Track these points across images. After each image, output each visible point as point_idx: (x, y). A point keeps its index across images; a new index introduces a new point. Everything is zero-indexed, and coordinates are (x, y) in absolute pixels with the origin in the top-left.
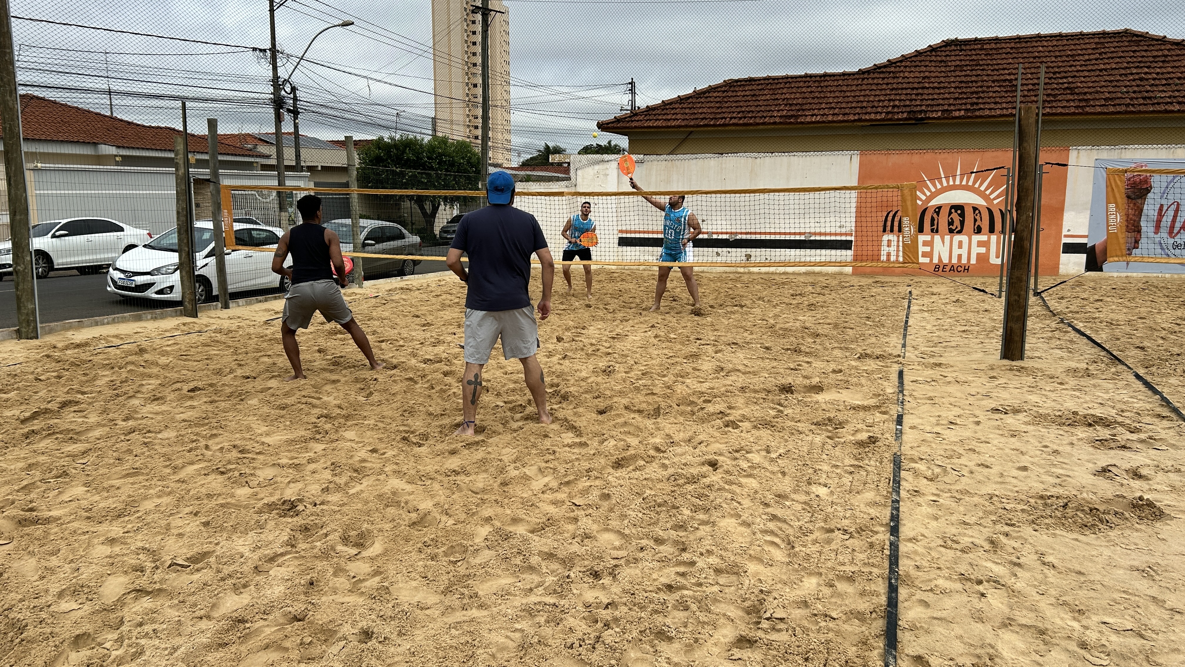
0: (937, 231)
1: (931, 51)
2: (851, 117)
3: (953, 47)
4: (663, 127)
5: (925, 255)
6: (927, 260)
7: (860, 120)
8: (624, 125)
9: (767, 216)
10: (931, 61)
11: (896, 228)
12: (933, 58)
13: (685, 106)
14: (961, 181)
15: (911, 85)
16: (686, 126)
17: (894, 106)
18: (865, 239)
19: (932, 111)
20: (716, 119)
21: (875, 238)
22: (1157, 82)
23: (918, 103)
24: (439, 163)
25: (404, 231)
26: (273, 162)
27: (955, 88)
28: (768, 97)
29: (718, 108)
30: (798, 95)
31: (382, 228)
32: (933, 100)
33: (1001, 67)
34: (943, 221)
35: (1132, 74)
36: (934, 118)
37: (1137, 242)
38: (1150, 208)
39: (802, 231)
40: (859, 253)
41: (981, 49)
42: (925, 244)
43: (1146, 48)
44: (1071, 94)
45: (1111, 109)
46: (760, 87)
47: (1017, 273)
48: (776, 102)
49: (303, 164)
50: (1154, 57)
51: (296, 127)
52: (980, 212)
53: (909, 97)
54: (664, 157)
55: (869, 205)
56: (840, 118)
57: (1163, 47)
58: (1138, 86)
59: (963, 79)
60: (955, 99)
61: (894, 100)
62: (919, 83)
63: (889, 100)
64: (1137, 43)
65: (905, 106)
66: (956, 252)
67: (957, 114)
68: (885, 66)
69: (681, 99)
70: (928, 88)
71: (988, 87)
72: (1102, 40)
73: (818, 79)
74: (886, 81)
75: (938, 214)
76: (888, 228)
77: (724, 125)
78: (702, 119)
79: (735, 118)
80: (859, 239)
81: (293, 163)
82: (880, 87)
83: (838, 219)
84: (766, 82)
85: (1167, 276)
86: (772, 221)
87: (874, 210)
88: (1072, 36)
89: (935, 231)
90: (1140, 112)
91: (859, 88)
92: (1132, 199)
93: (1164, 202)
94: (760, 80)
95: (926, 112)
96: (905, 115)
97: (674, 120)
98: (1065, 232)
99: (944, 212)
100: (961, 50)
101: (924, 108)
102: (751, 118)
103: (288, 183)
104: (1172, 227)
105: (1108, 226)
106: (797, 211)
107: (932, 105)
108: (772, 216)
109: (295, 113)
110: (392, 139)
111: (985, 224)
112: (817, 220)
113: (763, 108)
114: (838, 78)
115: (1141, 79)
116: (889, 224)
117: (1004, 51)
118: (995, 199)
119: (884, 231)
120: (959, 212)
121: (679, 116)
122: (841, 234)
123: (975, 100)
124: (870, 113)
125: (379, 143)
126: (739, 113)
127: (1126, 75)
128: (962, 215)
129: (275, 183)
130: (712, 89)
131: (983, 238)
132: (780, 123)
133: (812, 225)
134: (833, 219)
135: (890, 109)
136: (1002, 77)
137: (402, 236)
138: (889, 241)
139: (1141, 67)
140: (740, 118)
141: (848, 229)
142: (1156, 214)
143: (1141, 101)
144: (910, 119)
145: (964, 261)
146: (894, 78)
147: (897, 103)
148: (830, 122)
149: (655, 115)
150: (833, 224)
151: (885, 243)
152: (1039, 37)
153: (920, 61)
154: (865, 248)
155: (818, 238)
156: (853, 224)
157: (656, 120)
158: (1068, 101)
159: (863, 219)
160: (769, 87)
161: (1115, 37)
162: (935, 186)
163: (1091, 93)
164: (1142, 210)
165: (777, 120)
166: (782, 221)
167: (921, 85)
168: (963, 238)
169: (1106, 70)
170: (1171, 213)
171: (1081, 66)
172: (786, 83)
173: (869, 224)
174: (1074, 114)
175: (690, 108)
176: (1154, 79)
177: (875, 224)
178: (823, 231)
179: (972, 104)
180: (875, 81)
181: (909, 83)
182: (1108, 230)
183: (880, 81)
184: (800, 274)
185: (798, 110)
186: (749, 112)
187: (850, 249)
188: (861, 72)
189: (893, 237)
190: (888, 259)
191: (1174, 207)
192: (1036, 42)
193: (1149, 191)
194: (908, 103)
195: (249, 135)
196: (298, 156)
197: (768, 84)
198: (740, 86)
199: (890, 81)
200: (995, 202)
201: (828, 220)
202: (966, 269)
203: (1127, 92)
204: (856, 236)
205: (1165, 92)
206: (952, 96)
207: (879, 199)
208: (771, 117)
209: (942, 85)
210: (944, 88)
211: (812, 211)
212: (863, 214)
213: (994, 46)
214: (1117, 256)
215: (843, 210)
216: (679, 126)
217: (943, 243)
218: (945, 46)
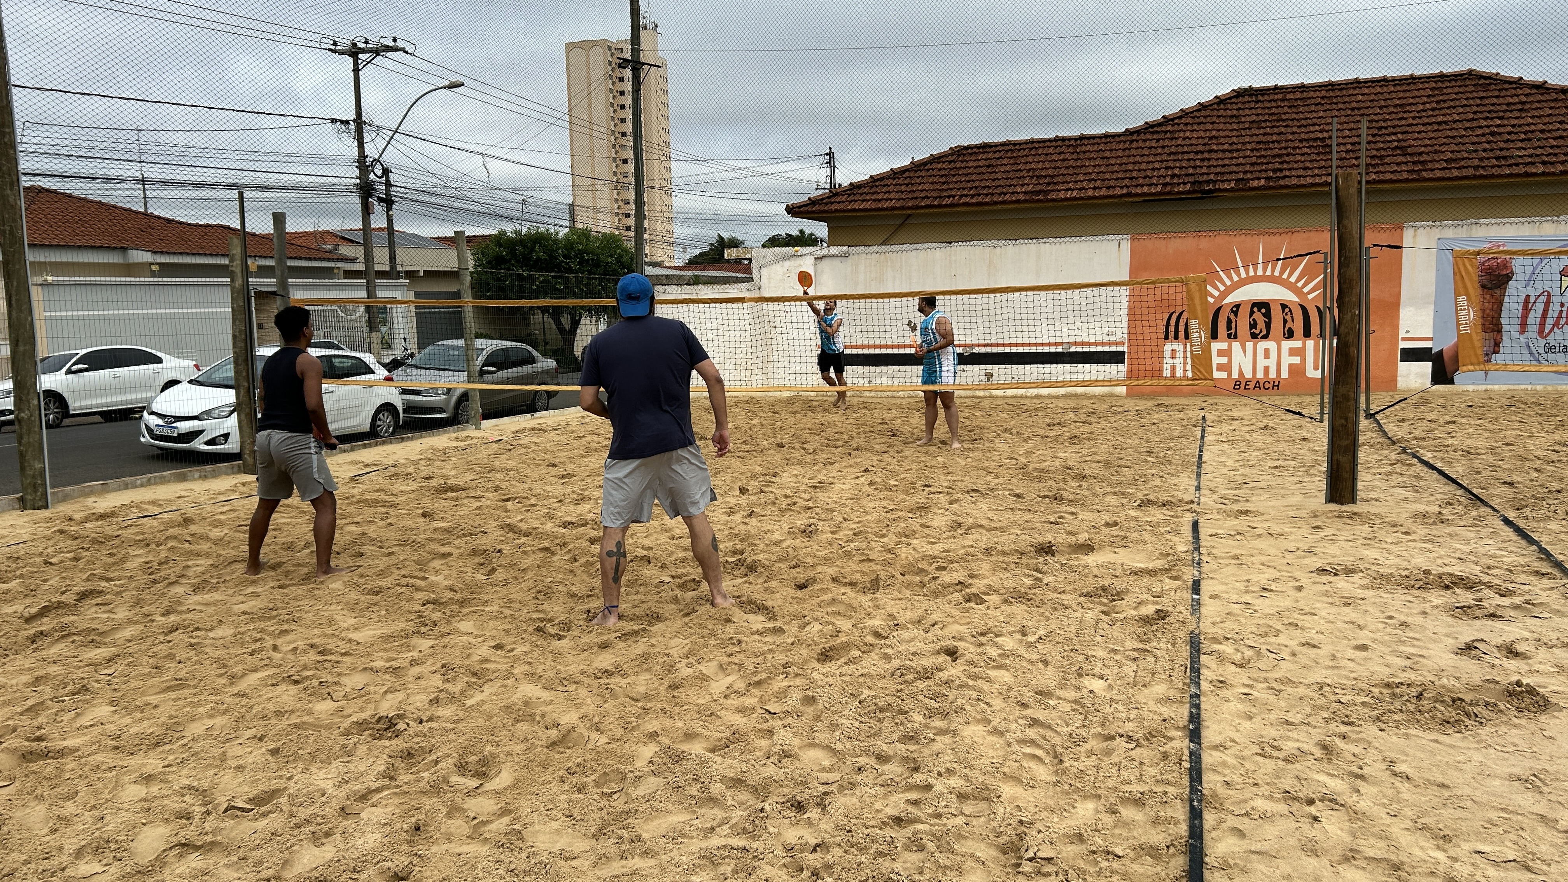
0: (1236, 337)
1: (1218, 104)
2: (1118, 191)
3: (1247, 98)
4: (871, 210)
5: (1221, 368)
6: (1223, 375)
7: (1129, 195)
8: (822, 208)
9: (1012, 322)
10: (1219, 117)
11: (1181, 334)
12: (1222, 112)
13: (900, 181)
14: (1265, 270)
15: (1194, 148)
16: (902, 208)
17: (1173, 176)
18: (1141, 349)
19: (1223, 181)
20: (940, 197)
21: (1154, 348)
22: (1515, 137)
23: (1204, 170)
24: (579, 264)
25: (535, 353)
26: (360, 267)
27: (1252, 150)
28: (1008, 168)
29: (944, 183)
30: (1047, 165)
31: (505, 350)
32: (1223, 166)
33: (1309, 121)
34: (1243, 324)
35: (1481, 127)
36: (1226, 190)
37: (1497, 344)
38: (1512, 301)
39: (1059, 340)
40: (1134, 368)
41: (1283, 100)
42: (1221, 353)
43: (1496, 93)
44: (1404, 155)
45: (1456, 173)
46: (997, 155)
47: (1342, 390)
48: (1018, 174)
49: (399, 268)
50: (1508, 104)
51: (390, 220)
52: (1290, 311)
53: (1192, 163)
54: (875, 248)
55: (1145, 305)
56: (1103, 192)
57: (1520, 92)
58: (1488, 142)
59: (1263, 139)
60: (1253, 164)
61: (1173, 168)
62: (1204, 145)
63: (1167, 168)
64: (1485, 88)
65: (1187, 175)
66: (1261, 363)
67: (1255, 184)
68: (1159, 124)
69: (895, 174)
70: (1216, 151)
71: (1294, 148)
72: (1440, 84)
73: (1072, 142)
74: (1161, 143)
75: (1236, 316)
76: (1172, 335)
77: (952, 205)
78: (923, 198)
79: (966, 196)
80: (1134, 349)
81: (388, 269)
82: (1153, 151)
83: (1105, 324)
84: (1007, 148)
85: (1539, 388)
86: (1018, 328)
87: (1152, 311)
88: (1400, 80)
89: (1232, 336)
90: (1493, 176)
91: (1127, 152)
92: (1489, 289)
93: (1530, 292)
94: (996, 146)
95: (1215, 182)
96: (1188, 187)
97: (887, 200)
98: (1402, 334)
99: (1244, 312)
100: (1257, 102)
101: (1212, 177)
102: (987, 195)
103: (380, 294)
104: (1543, 324)
105: (1458, 325)
106: (1051, 315)
107: (1223, 174)
108: (1018, 323)
109: (388, 202)
110: (517, 232)
111: (1298, 326)
112: (1078, 325)
113: (1001, 183)
114: (1098, 140)
115: (1493, 134)
116: (1172, 328)
117: (1313, 101)
118: (1309, 292)
119: (1166, 338)
120: (1263, 311)
121: (892, 196)
122: (1110, 344)
123: (1278, 166)
124: (1142, 186)
125: (499, 239)
126: (971, 189)
127: (1472, 129)
128: (1268, 315)
129: (364, 294)
130: (935, 159)
131: (1296, 344)
132: (1025, 201)
133: (1072, 333)
134: (1098, 325)
135: (1168, 179)
136: (1312, 136)
137: (532, 360)
138: (1173, 351)
139: (1492, 119)
140: (973, 196)
141: (1118, 338)
142: (1520, 308)
143: (1494, 162)
144: (1194, 192)
145: (1273, 375)
146: (1172, 139)
147: (1177, 171)
148: (1090, 198)
149: (861, 194)
150: (1099, 331)
151: (1168, 354)
152: (1357, 83)
153: (1205, 117)
154: (1141, 361)
155: (1079, 349)
156: (1126, 331)
157: (863, 201)
158: (1398, 164)
159: (1138, 323)
160: (1009, 154)
161: (1456, 81)
162: (1231, 278)
163: (1427, 154)
164: (1501, 303)
165: (1022, 197)
166: (1032, 329)
167: (1207, 148)
168: (1271, 345)
169: (1446, 123)
170: (1540, 306)
171: (1414, 118)
172: (1031, 149)
173: (1146, 330)
174: (1407, 180)
175: (907, 185)
176: (1509, 133)
177: (1153, 330)
178: (1086, 339)
179: (1275, 171)
180: (1148, 144)
181: (1191, 145)
182: (1459, 331)
183: (1154, 144)
184: (1057, 397)
185: (1048, 184)
186: (984, 187)
187: (1123, 362)
188: (1129, 132)
189: (1178, 346)
190: (1173, 376)
191: (1543, 299)
192: (1354, 88)
193: (1510, 279)
194: (1191, 171)
195: (328, 232)
196: (393, 258)
197: (1007, 151)
198: (971, 154)
199: (1167, 143)
200: (1310, 297)
201: (1091, 325)
202: (1276, 385)
203: (1476, 151)
204: (1129, 346)
205: (1524, 149)
206: (1248, 160)
207: (1158, 297)
208: (1013, 193)
209: (1235, 147)
210: (1237, 150)
211: (1070, 314)
212: (1138, 317)
213: (1299, 95)
214: (1472, 364)
215: (1110, 312)
216: (894, 208)
217: (1244, 351)
218: (1236, 97)
